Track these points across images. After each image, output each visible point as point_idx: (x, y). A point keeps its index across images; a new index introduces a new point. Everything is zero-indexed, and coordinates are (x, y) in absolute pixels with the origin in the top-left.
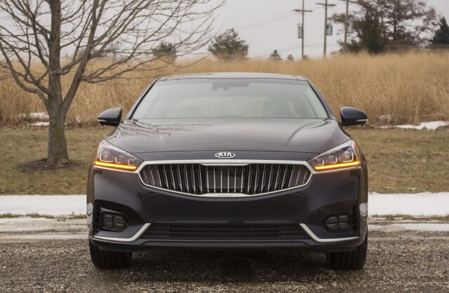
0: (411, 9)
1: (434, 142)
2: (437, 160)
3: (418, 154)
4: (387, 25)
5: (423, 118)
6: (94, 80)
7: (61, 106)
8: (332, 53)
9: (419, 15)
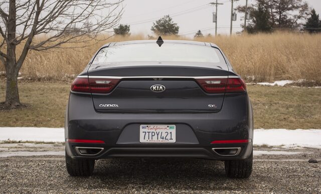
0: (292, 3)
1: (277, 95)
2: (275, 107)
3: (263, 102)
4: (275, 14)
5: (277, 78)
6: (38, 49)
7: (15, 66)
8: (237, 33)
9: (297, 8)
